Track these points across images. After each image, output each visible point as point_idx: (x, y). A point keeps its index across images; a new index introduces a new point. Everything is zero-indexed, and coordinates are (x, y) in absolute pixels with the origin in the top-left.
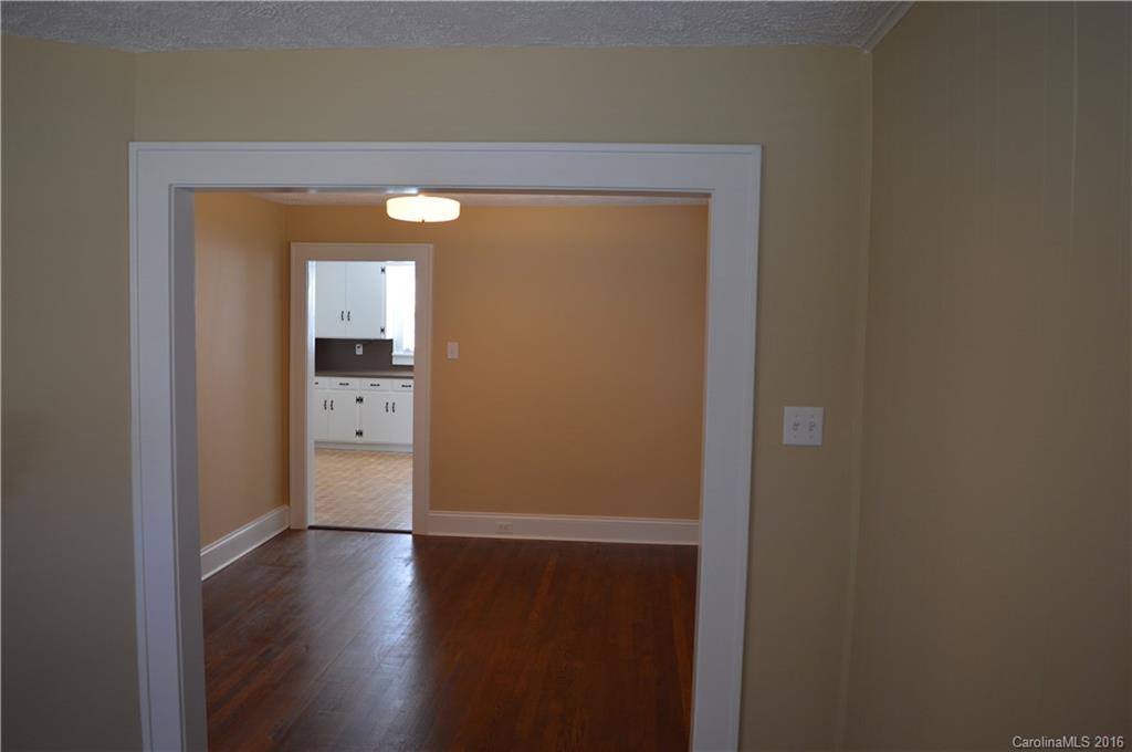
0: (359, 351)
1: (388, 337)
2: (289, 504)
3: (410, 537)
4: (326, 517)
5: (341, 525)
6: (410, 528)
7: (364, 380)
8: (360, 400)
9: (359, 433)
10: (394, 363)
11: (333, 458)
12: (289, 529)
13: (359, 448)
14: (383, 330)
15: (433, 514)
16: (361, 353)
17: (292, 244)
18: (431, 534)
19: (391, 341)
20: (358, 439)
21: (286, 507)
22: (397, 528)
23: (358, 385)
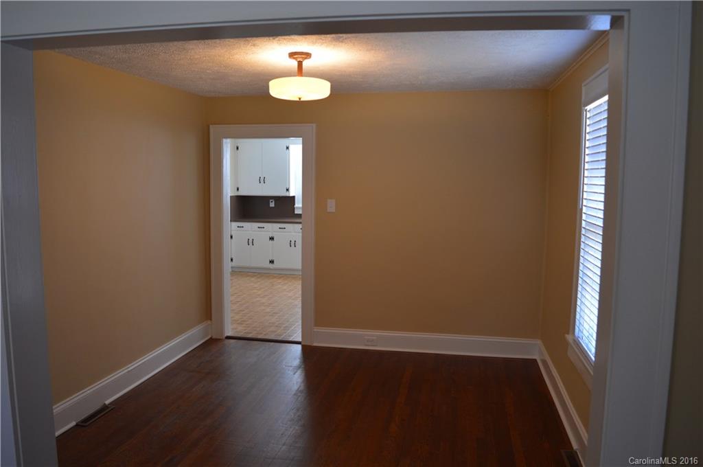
0: (272, 205)
1: (291, 195)
2: (211, 320)
3: (299, 347)
4: (240, 328)
5: (250, 336)
6: (300, 339)
7: (275, 225)
8: (272, 239)
9: (272, 262)
10: (296, 212)
11: (253, 279)
12: (211, 338)
13: (270, 273)
14: (287, 190)
15: (316, 329)
16: (273, 206)
17: (211, 126)
18: (315, 344)
19: (294, 197)
20: (271, 266)
21: (209, 322)
22: (291, 339)
23: (271, 228)
